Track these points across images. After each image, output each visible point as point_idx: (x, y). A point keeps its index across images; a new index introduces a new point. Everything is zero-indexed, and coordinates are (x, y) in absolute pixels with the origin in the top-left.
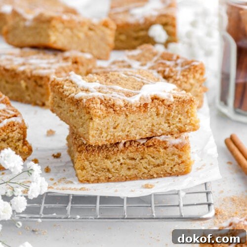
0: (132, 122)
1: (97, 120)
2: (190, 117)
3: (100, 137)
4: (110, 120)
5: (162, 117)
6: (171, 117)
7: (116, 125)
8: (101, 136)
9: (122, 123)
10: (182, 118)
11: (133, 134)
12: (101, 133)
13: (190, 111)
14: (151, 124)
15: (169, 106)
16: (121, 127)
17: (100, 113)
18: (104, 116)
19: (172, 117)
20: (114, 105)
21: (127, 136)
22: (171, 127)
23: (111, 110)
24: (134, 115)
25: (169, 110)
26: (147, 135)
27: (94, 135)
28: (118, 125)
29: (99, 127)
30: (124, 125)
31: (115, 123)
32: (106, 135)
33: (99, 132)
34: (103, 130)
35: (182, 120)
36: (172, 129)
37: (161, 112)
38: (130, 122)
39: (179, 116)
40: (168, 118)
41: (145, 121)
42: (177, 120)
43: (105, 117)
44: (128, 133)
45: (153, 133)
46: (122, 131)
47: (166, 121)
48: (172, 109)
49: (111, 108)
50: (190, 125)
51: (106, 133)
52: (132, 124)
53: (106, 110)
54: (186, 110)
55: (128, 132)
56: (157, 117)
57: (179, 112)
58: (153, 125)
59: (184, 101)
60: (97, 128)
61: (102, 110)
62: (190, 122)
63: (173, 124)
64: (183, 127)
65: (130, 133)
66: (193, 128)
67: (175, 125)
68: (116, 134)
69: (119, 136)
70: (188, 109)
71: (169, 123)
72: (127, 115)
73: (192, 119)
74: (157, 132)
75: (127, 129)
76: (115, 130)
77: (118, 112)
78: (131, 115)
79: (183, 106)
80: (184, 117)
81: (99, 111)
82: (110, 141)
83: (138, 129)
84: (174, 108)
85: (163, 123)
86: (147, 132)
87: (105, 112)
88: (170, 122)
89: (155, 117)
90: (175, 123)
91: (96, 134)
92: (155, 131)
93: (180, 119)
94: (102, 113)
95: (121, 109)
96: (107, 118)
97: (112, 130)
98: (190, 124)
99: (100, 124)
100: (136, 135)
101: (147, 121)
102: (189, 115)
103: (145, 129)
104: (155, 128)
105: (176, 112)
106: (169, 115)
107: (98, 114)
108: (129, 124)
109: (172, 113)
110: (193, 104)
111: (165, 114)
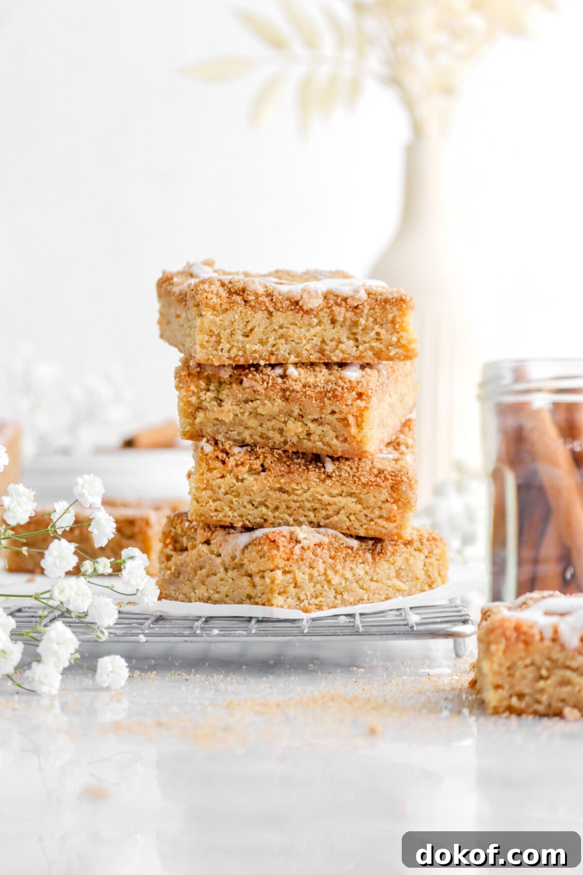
0: (281, 327)
1: (210, 313)
2: (398, 333)
3: (216, 350)
4: (237, 317)
5: (342, 326)
6: (361, 328)
7: (249, 328)
8: (220, 348)
9: (259, 325)
10: (383, 332)
11: (283, 352)
12: (219, 342)
13: (398, 320)
14: (320, 339)
15: (356, 307)
16: (258, 333)
17: (215, 300)
18: (224, 307)
19: (363, 330)
20: (244, 291)
21: (272, 354)
22: (361, 348)
23: (239, 299)
24: (284, 315)
25: (356, 314)
26: (311, 357)
27: (205, 343)
28: (251, 330)
29: (214, 329)
30: (264, 332)
31: (246, 326)
32: (228, 346)
33: (214, 339)
34: (222, 336)
35: (382, 337)
36: (362, 352)
37: (340, 319)
38: (276, 328)
39: (377, 328)
40: (355, 331)
41: (308, 331)
42: (373, 334)
43: (227, 310)
44: (274, 349)
45: (323, 355)
46: (262, 342)
47: (352, 336)
48: (362, 311)
49: (239, 295)
50: (399, 347)
51: (228, 342)
52: (281, 331)
53: (228, 298)
54: (390, 316)
55: (274, 346)
56: (332, 326)
57: (375, 320)
58: (323, 342)
59: (386, 301)
60: (211, 331)
61: (220, 297)
62: (398, 341)
63: (365, 342)
64: (384, 349)
65: (278, 350)
66: (405, 353)
67: (367, 345)
68: (248, 346)
69: (255, 351)
70: (394, 317)
71: (357, 340)
72: (271, 314)
73: (402, 337)
74: (331, 355)
75: (271, 341)
76: (246, 339)
77: (253, 303)
78: (279, 313)
79: (384, 308)
80: (387, 331)
81: (214, 296)
82: (236, 359)
83: (293, 343)
84: (366, 311)
85: (344, 339)
86: (312, 352)
87: (226, 300)
88: (359, 337)
89: (329, 326)
90: (367, 339)
91: (208, 342)
92: (327, 352)
93: (378, 334)
94: (219, 301)
95: (257, 298)
96: (230, 313)
97: (241, 338)
98: (398, 344)
99: (215, 322)
100: (289, 354)
101: (313, 331)
102: (397, 327)
103: (308, 347)
104: (327, 348)
105: (371, 319)
106: (355, 324)
107: (211, 303)
108: (275, 330)
109: (362, 321)
110: (404, 306)
111: (348, 323)
